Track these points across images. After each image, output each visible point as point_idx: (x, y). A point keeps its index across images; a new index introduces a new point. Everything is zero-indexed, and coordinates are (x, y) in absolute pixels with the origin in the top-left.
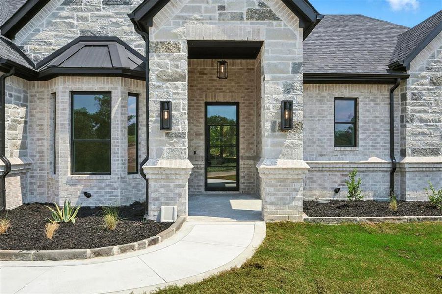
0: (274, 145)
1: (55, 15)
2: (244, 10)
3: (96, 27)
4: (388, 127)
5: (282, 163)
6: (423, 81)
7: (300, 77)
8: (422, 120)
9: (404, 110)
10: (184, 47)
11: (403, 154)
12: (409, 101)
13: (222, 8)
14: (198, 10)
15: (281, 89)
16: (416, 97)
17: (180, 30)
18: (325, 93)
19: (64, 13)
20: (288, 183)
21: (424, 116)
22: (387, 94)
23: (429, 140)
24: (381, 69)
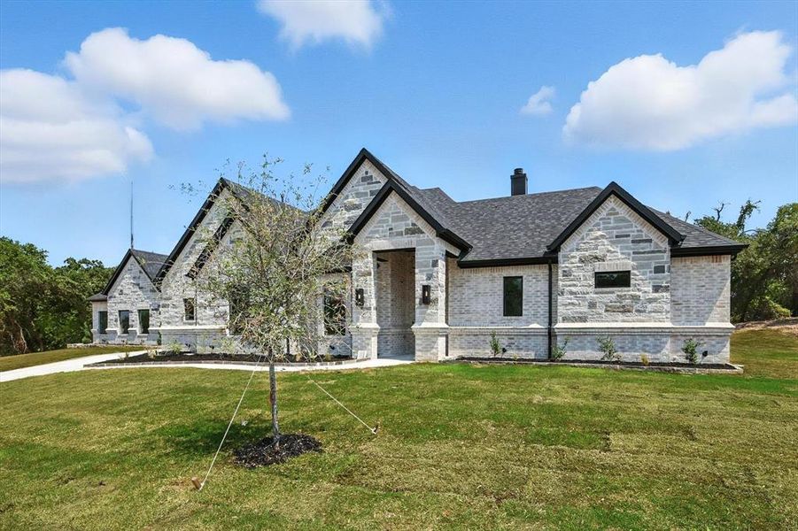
0: (421, 313)
1: (318, 234)
2: (403, 230)
4: (547, 299)
5: (425, 325)
6: (573, 260)
8: (572, 293)
9: (558, 285)
10: (370, 255)
11: (557, 322)
12: (560, 277)
13: (391, 229)
14: (377, 232)
15: (425, 278)
16: (566, 274)
17: (367, 245)
18: (496, 274)
20: (429, 337)
21: (574, 289)
22: (547, 271)
23: (578, 309)
24: (542, 251)
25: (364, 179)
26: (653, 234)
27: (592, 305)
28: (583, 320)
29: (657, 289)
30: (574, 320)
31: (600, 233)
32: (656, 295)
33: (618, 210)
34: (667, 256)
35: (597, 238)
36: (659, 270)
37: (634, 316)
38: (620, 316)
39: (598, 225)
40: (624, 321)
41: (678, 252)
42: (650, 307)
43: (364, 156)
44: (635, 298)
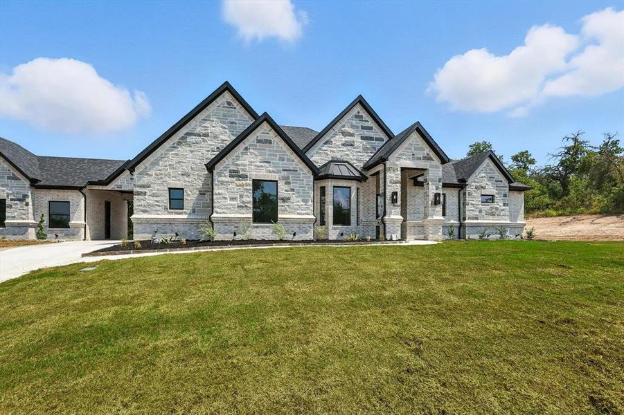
1: (320, 149)
2: (421, 156)
3: (338, 155)
4: (458, 207)
5: (435, 217)
6: (472, 187)
7: (441, 184)
8: (472, 204)
9: (465, 200)
10: (399, 169)
11: (464, 219)
12: (467, 196)
13: (413, 155)
14: (405, 155)
15: (435, 188)
16: (470, 194)
17: (398, 163)
19: (324, 148)
20: (437, 226)
21: (473, 202)
22: (457, 192)
23: (475, 213)
24: (455, 181)
25: (356, 116)
26: (501, 177)
27: (480, 211)
28: (477, 219)
29: (504, 204)
30: (473, 218)
31: (483, 175)
32: (504, 208)
33: (490, 164)
34: (508, 189)
35: (482, 177)
36: (505, 195)
37: (496, 217)
38: (491, 217)
39: (482, 170)
40: (493, 220)
41: (512, 189)
42: (502, 213)
43: (360, 101)
44: (497, 209)
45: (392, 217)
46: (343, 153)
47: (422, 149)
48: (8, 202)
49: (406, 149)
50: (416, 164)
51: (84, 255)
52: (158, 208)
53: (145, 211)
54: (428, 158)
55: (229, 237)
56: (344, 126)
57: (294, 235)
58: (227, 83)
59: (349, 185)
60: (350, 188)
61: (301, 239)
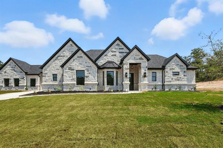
0: (143, 79)
1: (103, 58)
2: (138, 58)
3: (110, 60)
4: (162, 77)
5: (144, 82)
6: (168, 69)
7: (147, 68)
8: (168, 76)
9: (165, 74)
10: (129, 64)
11: (165, 82)
12: (166, 73)
13: (135, 58)
14: (131, 58)
15: (144, 71)
16: (167, 72)
17: (128, 61)
18: (150, 71)
19: (104, 58)
20: (145, 85)
21: (168, 75)
22: (162, 71)
23: (169, 80)
24: (161, 67)
25: (117, 45)
26: (183, 64)
27: (172, 79)
28: (170, 82)
29: (184, 76)
30: (168, 82)
31: (174, 64)
32: (184, 77)
33: (177, 59)
34: (186, 69)
35: (173, 65)
36: (185, 72)
37: (180, 81)
38: (178, 81)
39: (173, 62)
40: (178, 82)
41: (188, 69)
42: (183, 79)
43: (118, 39)
44: (180, 78)
45: (126, 82)
46: (111, 59)
47: (139, 55)
48: (20, 79)
49: (131, 56)
50: (135, 61)
51: (19, 96)
52: (50, 81)
53: (46, 82)
54: (141, 59)
55: (68, 90)
56: (112, 49)
57: (90, 89)
58: (70, 38)
59: (113, 70)
60: (113, 71)
61: (93, 91)
